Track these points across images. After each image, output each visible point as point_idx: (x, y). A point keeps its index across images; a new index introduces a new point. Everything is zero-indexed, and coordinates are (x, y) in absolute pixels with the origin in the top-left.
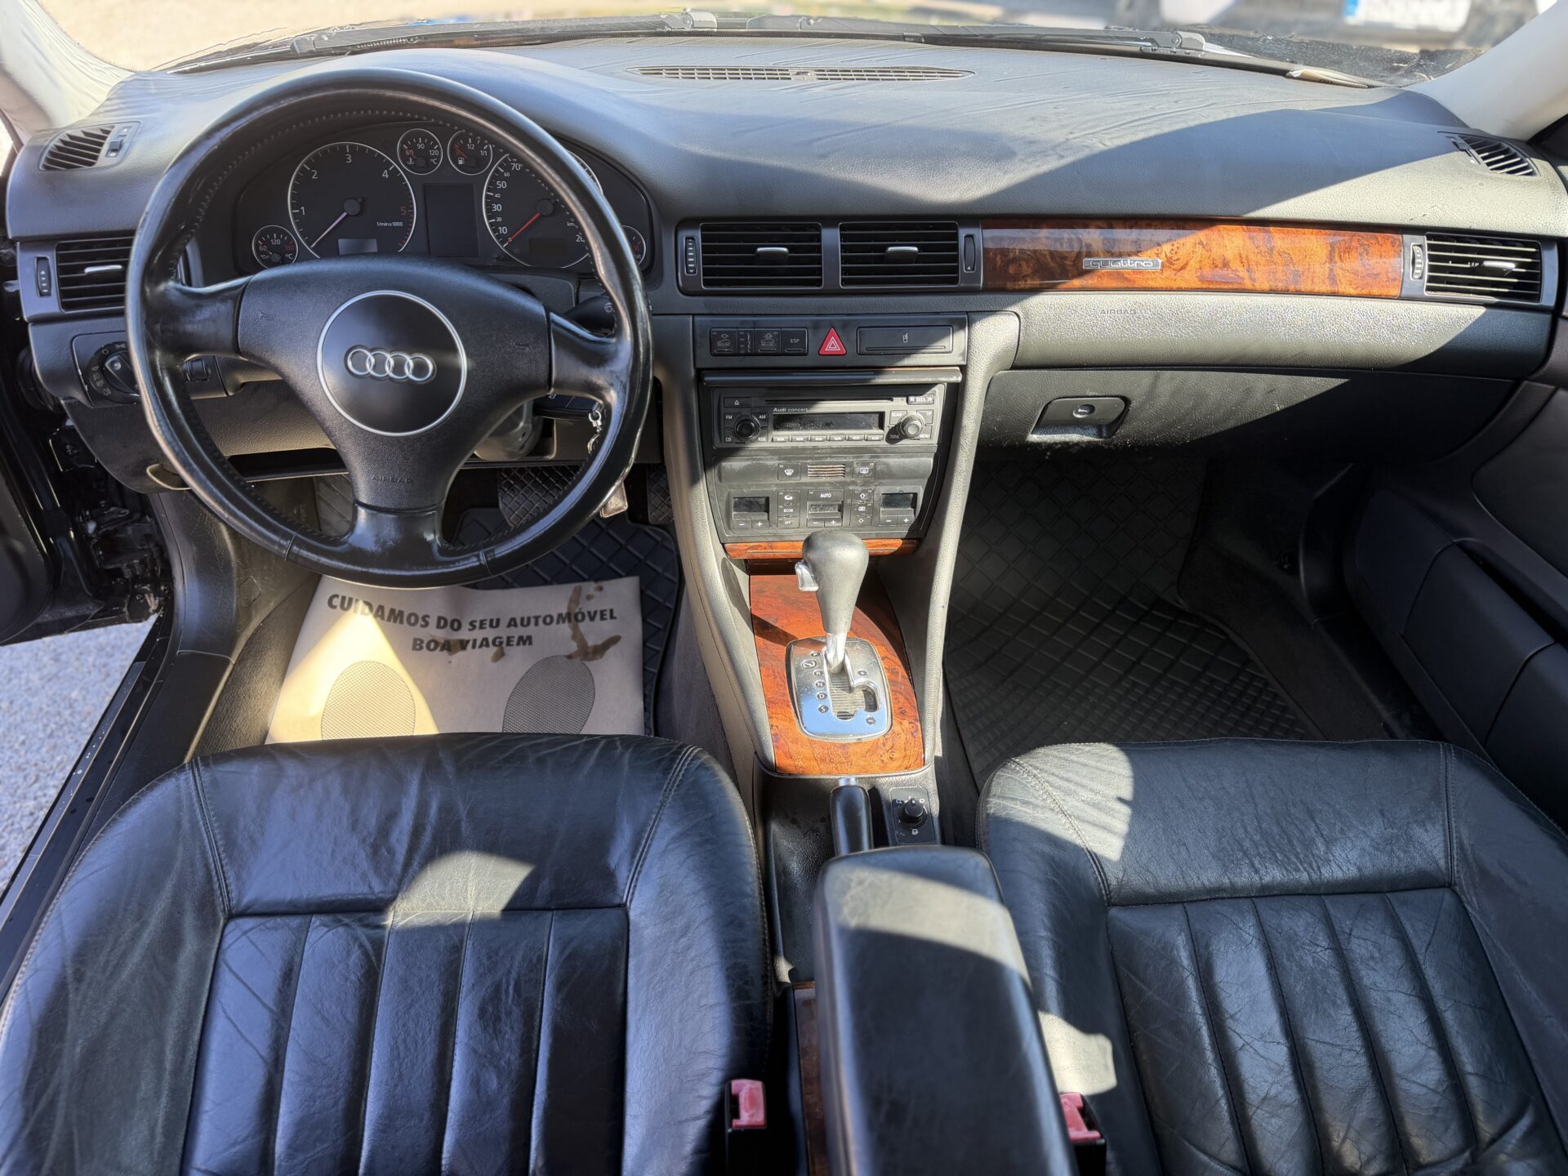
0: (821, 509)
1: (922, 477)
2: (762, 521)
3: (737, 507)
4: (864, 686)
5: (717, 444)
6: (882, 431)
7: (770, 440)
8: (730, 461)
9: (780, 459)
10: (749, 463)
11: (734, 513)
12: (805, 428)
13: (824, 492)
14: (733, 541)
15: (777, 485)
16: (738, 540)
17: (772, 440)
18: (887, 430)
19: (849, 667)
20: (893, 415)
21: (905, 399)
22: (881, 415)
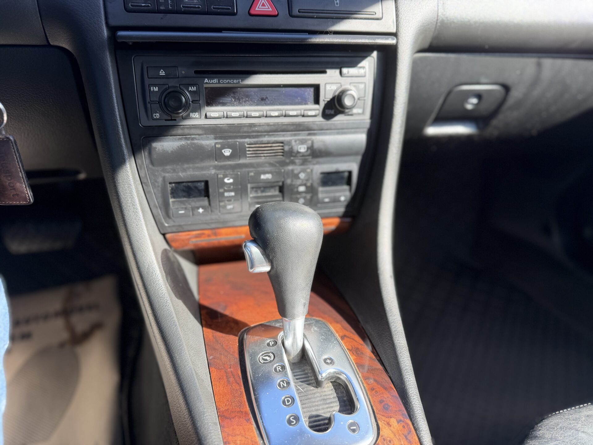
0: (262, 192)
1: (356, 154)
2: (203, 208)
3: (175, 193)
4: (332, 378)
5: (144, 121)
6: (316, 106)
7: (203, 116)
8: (160, 141)
9: (215, 139)
10: (183, 142)
11: (171, 200)
12: (240, 104)
13: (265, 173)
14: (174, 229)
15: (215, 167)
16: (180, 229)
17: (206, 117)
18: (322, 104)
19: (311, 353)
20: (328, 87)
21: (338, 71)
22: (317, 88)
